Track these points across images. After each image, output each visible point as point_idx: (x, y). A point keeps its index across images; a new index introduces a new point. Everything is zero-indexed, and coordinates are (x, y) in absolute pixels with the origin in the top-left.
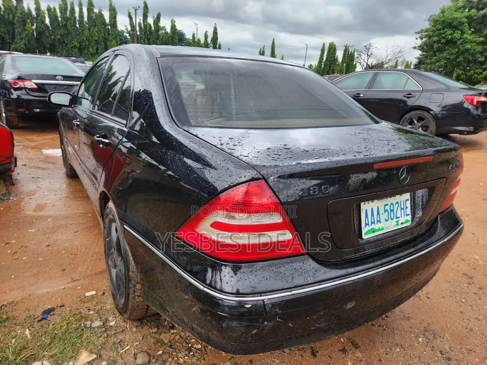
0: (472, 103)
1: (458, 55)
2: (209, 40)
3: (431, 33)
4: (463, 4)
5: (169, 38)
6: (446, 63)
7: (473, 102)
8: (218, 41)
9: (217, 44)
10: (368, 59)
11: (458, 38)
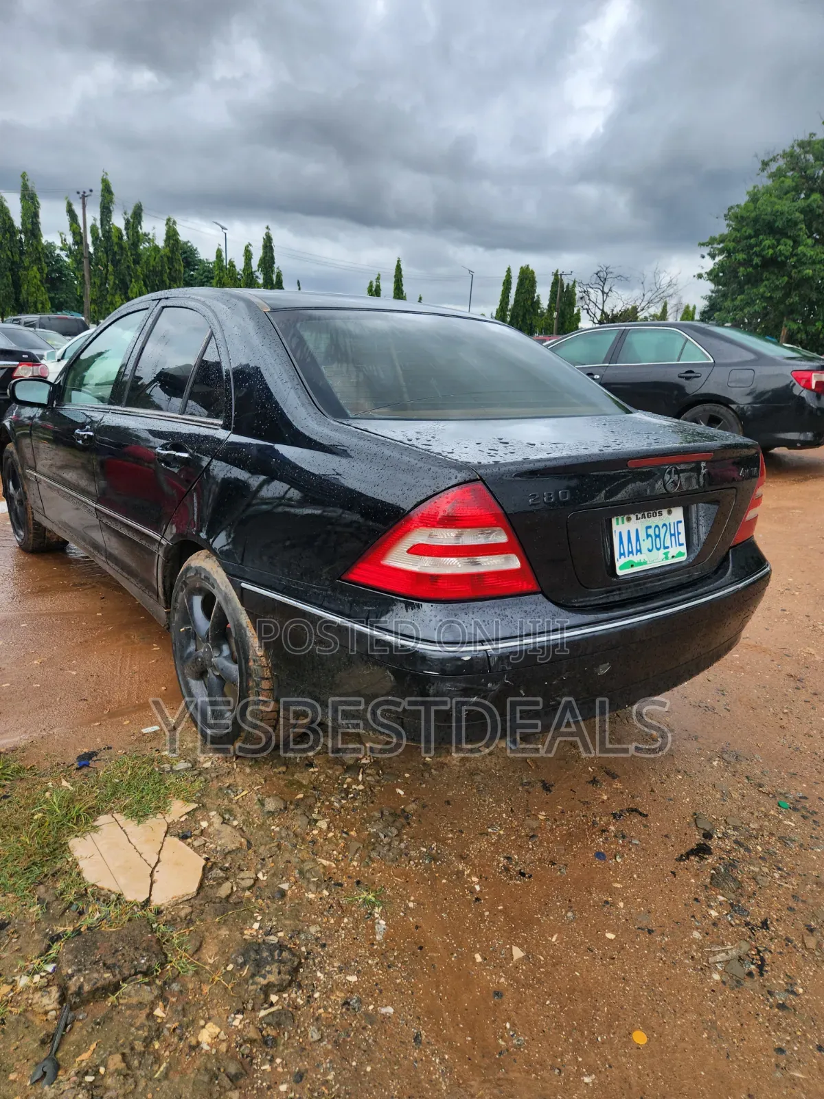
0: (807, 385)
1: (789, 289)
2: (255, 263)
3: (731, 245)
4: (794, 184)
5: (162, 261)
6: (765, 308)
7: (811, 385)
8: (276, 266)
9: (272, 271)
10: (604, 302)
11: (788, 254)
